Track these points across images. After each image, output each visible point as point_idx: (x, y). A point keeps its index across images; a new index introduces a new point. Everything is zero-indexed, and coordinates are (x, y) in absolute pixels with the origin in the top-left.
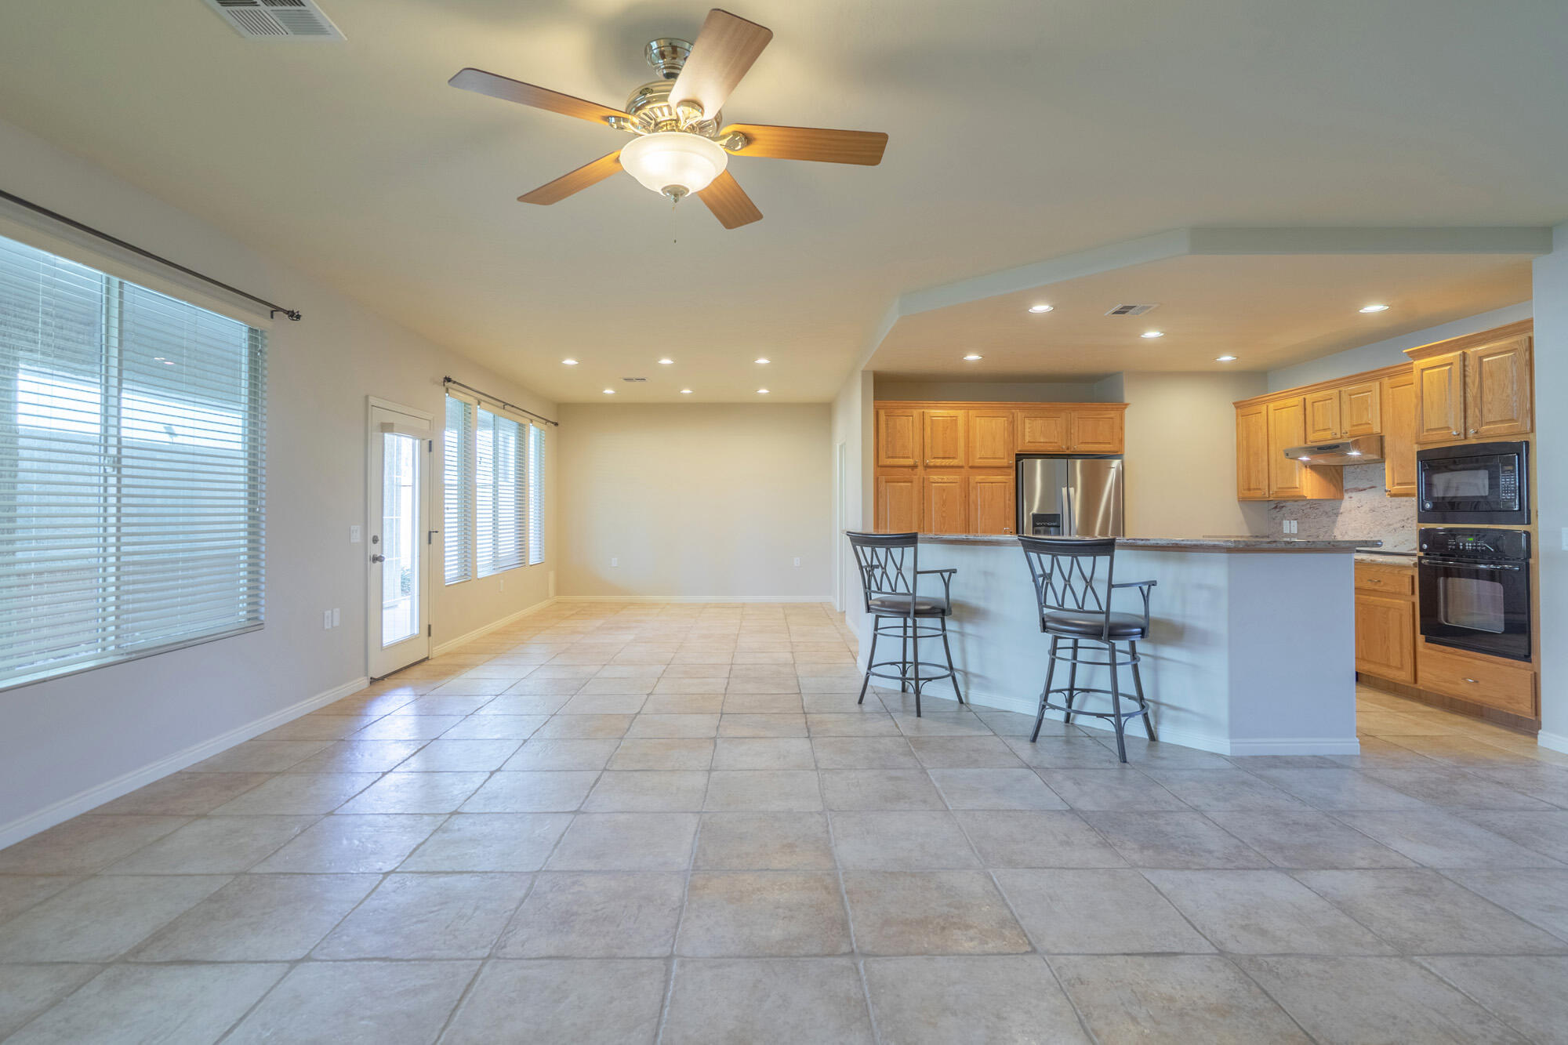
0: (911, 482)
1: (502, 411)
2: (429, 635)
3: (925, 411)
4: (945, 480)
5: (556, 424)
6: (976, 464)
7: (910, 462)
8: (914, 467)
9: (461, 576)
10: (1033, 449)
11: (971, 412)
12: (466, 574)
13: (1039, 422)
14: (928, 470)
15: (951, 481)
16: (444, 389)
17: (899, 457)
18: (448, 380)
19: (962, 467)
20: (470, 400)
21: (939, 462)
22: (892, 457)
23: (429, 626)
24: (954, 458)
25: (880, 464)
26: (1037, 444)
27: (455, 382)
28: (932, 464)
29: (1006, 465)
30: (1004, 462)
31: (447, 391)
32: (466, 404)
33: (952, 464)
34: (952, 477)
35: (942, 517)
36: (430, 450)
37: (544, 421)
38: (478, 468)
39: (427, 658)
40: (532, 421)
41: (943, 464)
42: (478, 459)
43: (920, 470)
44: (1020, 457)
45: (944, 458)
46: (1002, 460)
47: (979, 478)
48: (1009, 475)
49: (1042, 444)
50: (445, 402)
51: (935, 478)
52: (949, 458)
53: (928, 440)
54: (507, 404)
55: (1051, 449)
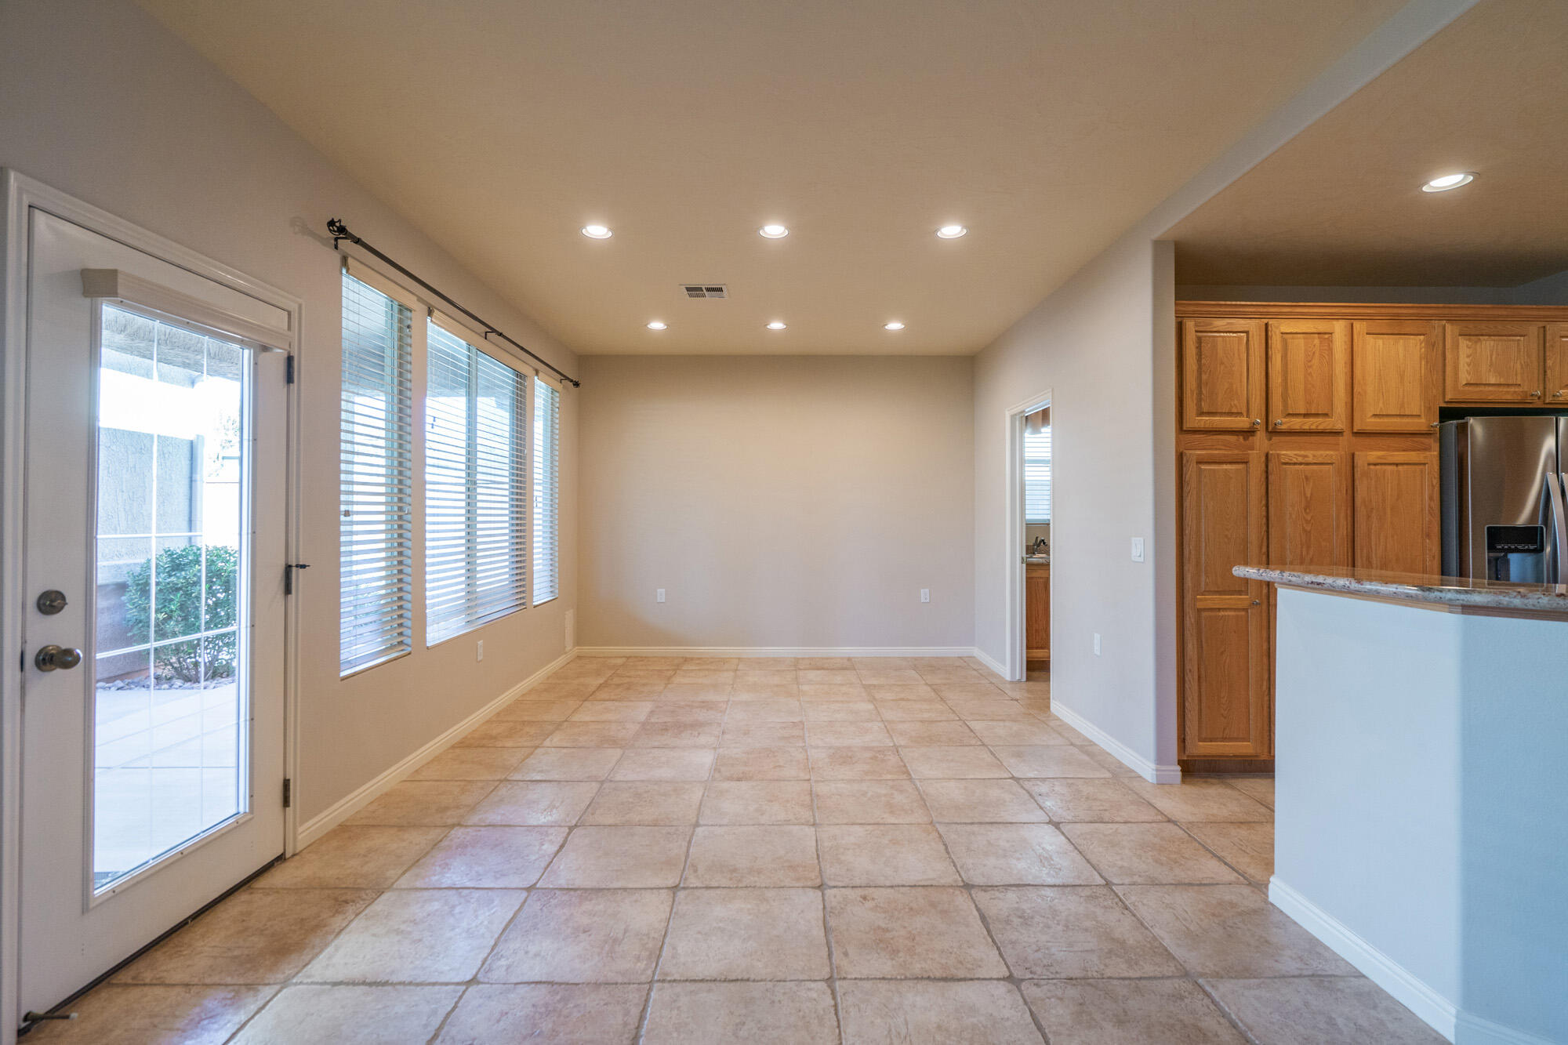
0: (1246, 463)
1: (486, 345)
2: (286, 802)
3: (1271, 322)
4: (1310, 460)
5: (576, 384)
6: (1369, 428)
7: (1242, 422)
8: (1249, 432)
9: (392, 647)
10: (1475, 397)
11: (1357, 325)
12: (401, 643)
13: (1487, 345)
14: (1275, 439)
15: (1320, 460)
16: (336, 257)
17: (1222, 414)
18: (339, 230)
19: (1338, 433)
20: (410, 301)
21: (1297, 423)
22: (1209, 414)
23: (286, 784)
24: (1326, 415)
25: (1187, 425)
26: (1482, 388)
27: (358, 241)
28: (1284, 427)
29: (1424, 428)
30: (1421, 424)
31: (344, 261)
32: (402, 309)
33: (1321, 427)
34: (1322, 454)
35: (1304, 530)
36: (289, 379)
37: (559, 377)
38: (428, 436)
39: (281, 858)
40: (537, 372)
41: (1306, 427)
42: (429, 420)
43: (1260, 437)
44: (1446, 414)
45: (1306, 415)
46: (1416, 420)
47: (1374, 455)
48: (1427, 449)
49: (1491, 388)
50: (341, 286)
51: (1288, 453)
52: (1317, 415)
53: (1276, 380)
54: (493, 331)
55: (1509, 397)
